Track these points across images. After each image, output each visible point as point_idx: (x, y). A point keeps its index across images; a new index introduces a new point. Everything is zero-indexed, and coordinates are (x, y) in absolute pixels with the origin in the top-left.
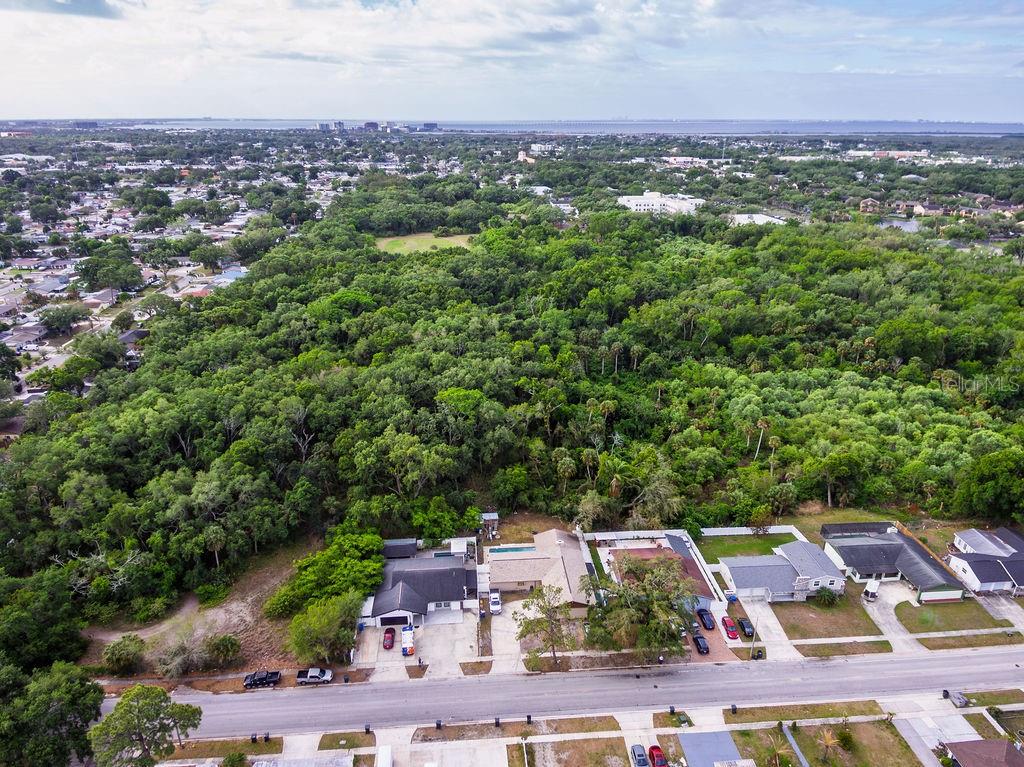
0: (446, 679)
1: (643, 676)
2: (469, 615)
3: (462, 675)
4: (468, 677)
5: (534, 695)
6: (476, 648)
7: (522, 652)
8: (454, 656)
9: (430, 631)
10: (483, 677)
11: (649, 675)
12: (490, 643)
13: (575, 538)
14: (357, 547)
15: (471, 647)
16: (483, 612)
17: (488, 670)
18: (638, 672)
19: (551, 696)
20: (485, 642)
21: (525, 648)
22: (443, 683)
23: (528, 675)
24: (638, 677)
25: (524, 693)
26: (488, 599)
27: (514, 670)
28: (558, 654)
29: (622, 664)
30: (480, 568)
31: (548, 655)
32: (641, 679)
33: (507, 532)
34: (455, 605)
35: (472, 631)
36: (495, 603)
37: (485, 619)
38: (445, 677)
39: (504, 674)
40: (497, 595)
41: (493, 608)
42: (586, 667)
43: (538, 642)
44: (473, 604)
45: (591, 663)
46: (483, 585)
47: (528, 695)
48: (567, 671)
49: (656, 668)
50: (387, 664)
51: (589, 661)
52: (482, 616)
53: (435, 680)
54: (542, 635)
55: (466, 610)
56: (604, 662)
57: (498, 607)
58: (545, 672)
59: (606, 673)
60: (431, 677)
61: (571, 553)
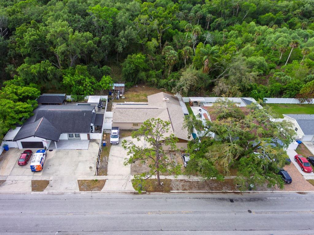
0: (63, 194)
1: (237, 200)
2: (94, 144)
3: (78, 190)
4: (83, 193)
5: (138, 213)
6: (94, 169)
7: (131, 174)
8: (75, 174)
9: (60, 154)
10: (95, 194)
11: (242, 200)
12: (107, 165)
13: (177, 99)
14: (16, 93)
15: (91, 168)
16: (104, 142)
17: (101, 188)
18: (232, 196)
19: (154, 215)
20: (103, 164)
21: (134, 171)
22: (59, 197)
23: (135, 193)
24: (232, 201)
25: (130, 211)
26: (109, 134)
27: (123, 189)
28: (162, 177)
29: (216, 188)
30: (107, 114)
31: (154, 177)
32: (235, 203)
33: (130, 96)
34: (84, 136)
35: (93, 155)
36: (115, 137)
37: (105, 147)
38: (63, 192)
39: (114, 192)
40: (116, 131)
41: (112, 140)
42: (185, 190)
43: (145, 167)
44: (98, 136)
45: (190, 186)
46: (107, 124)
47: (133, 213)
48: (168, 191)
49: (247, 194)
50: (17, 178)
51: (188, 184)
52: (104, 145)
53: (53, 194)
54: (149, 162)
55: (91, 140)
56: (200, 186)
57: (116, 140)
58: (150, 192)
59: (202, 195)
60: (51, 191)
61: (174, 107)
